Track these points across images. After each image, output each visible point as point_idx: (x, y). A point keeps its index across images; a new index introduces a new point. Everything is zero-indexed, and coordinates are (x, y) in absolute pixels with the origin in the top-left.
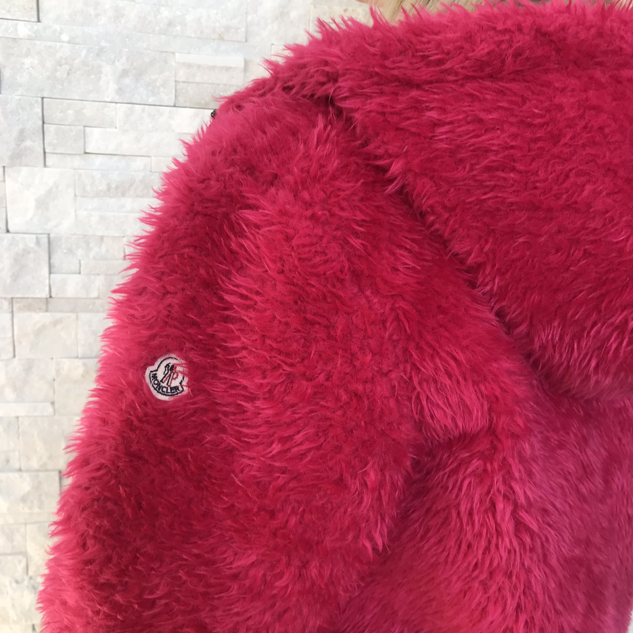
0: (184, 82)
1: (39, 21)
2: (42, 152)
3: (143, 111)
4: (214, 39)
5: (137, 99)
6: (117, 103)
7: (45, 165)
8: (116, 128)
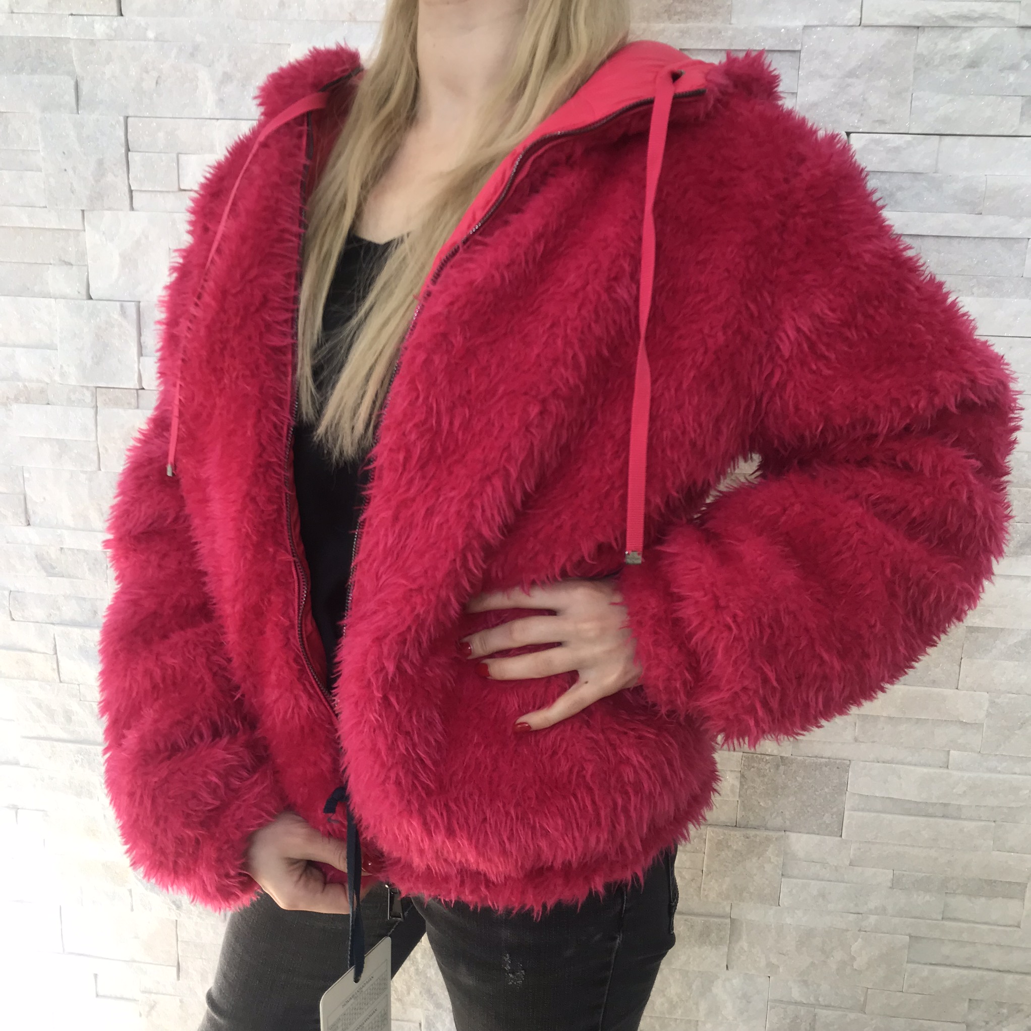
2: (126, 189)
7: (132, 209)
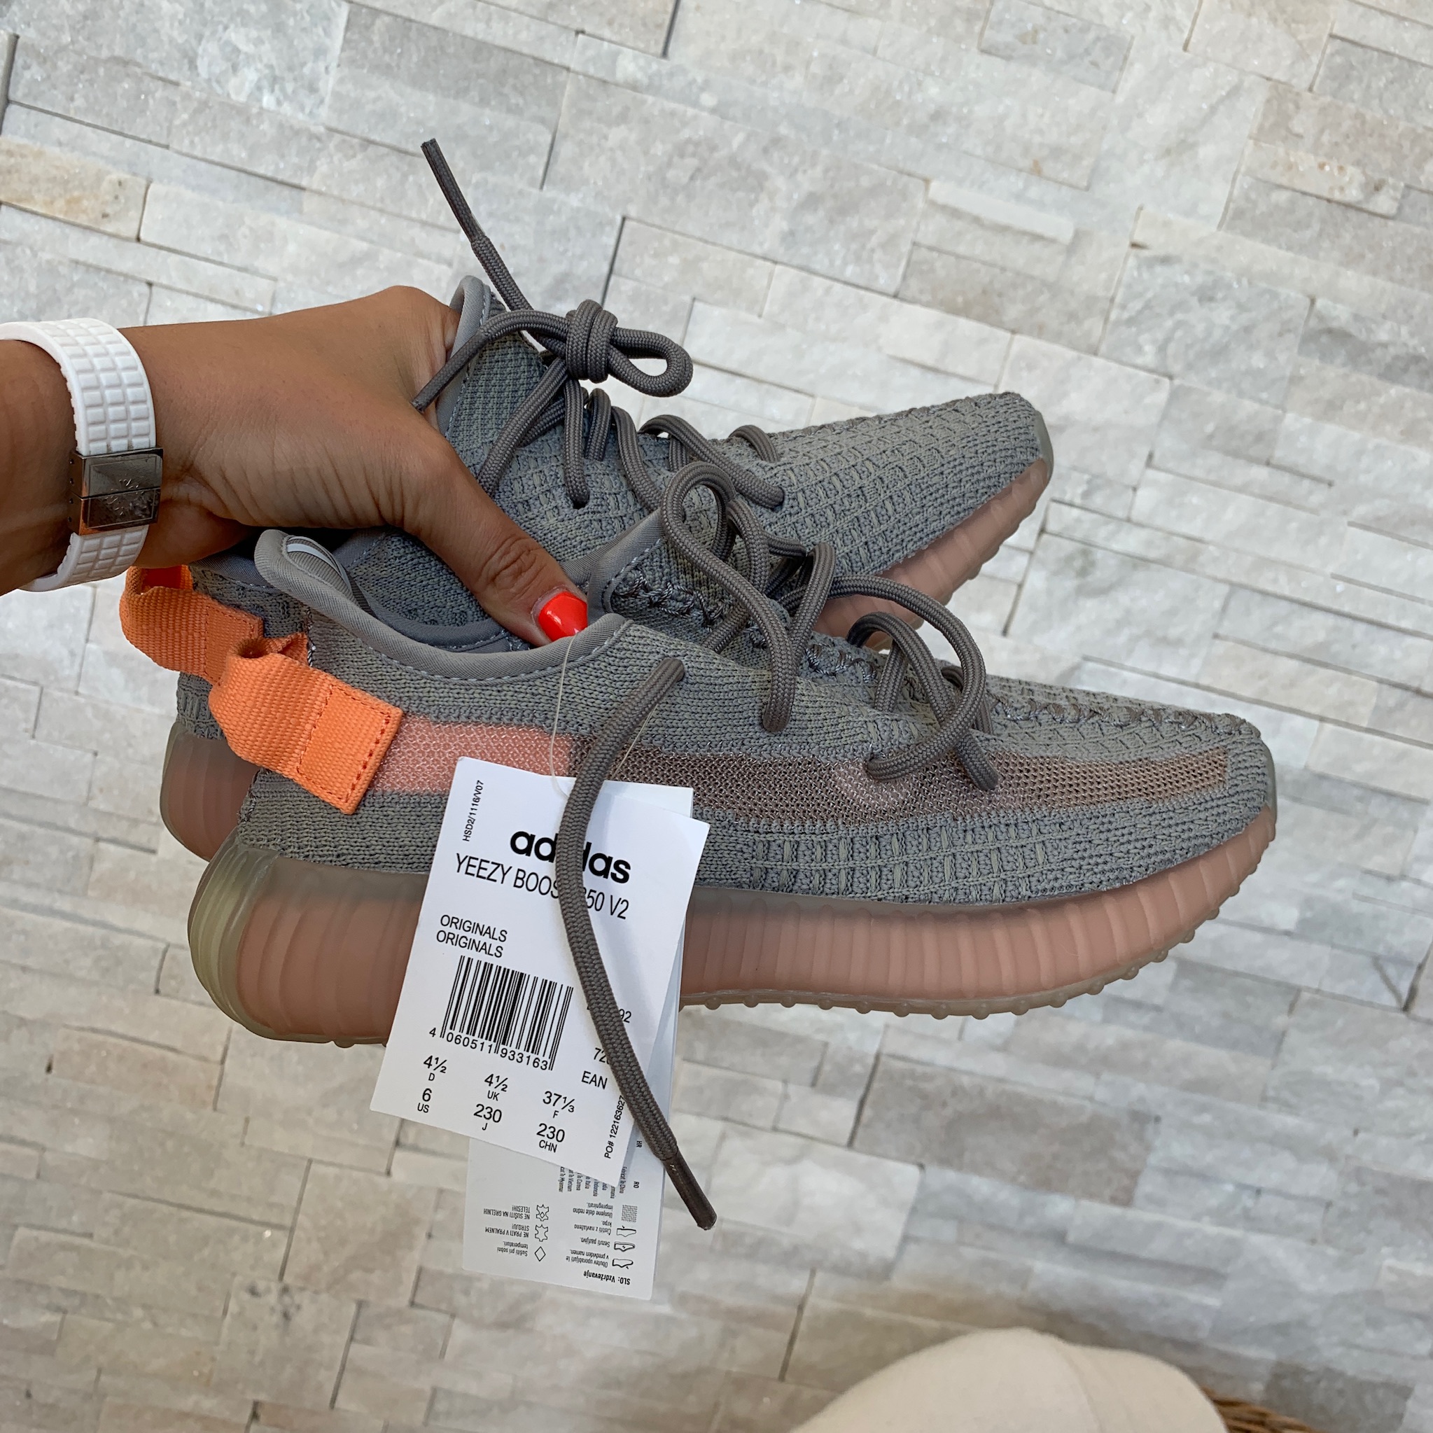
0: (931, 249)
1: (665, 54)
3: (828, 291)
4: (1020, 170)
5: (820, 262)
6: (775, 262)
8: (760, 316)
